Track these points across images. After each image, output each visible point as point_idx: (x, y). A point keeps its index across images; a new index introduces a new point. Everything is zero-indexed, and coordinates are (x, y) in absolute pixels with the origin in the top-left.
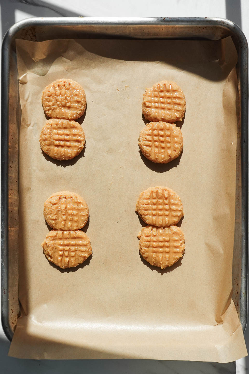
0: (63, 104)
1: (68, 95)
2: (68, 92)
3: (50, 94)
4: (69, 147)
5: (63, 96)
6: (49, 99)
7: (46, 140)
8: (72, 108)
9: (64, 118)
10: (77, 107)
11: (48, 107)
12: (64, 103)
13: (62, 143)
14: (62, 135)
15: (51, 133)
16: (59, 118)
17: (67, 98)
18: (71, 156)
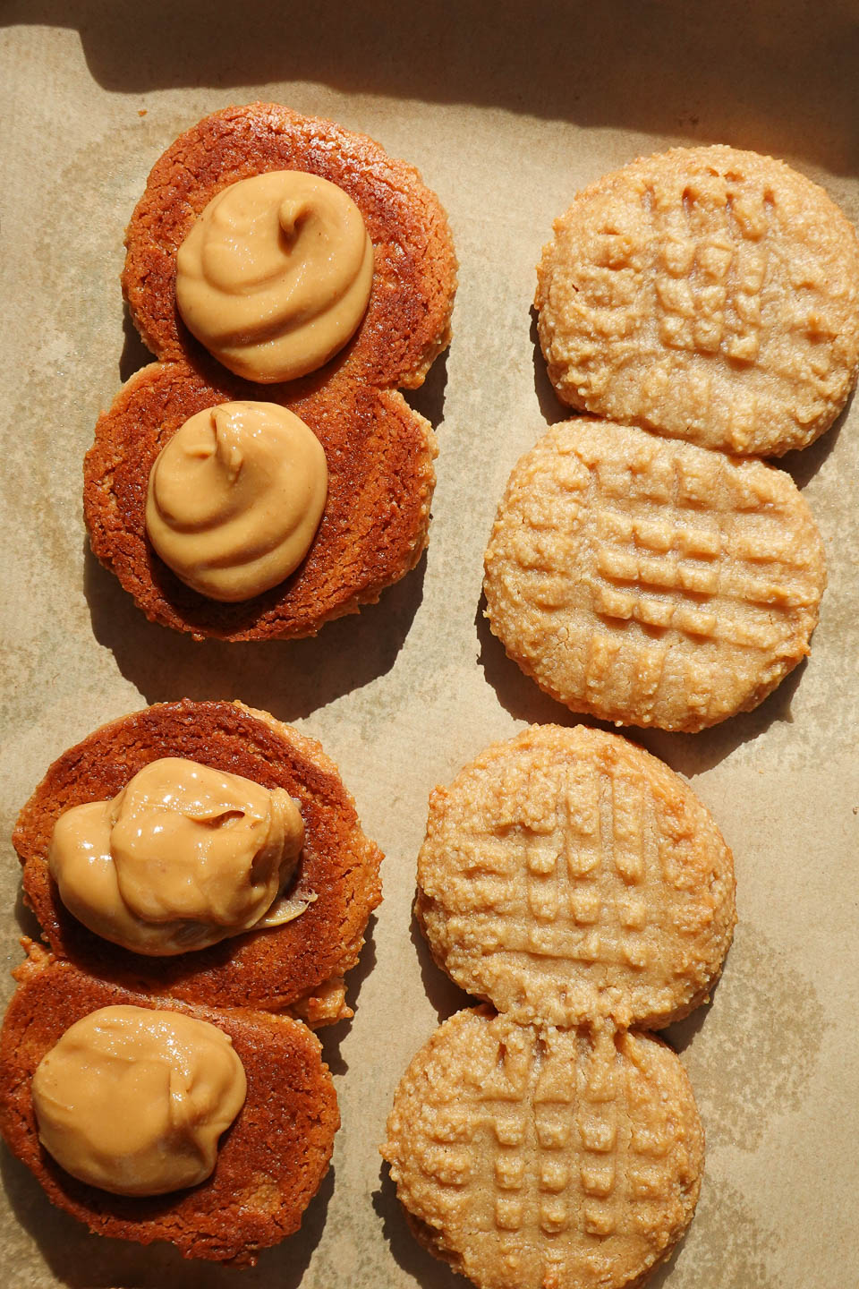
0: (704, 339)
1: (751, 282)
2: (751, 257)
3: (616, 254)
4: (699, 638)
5: (710, 278)
6: (611, 286)
7: (542, 567)
8: (763, 370)
9: (692, 437)
10: (803, 376)
11: (592, 340)
12: (710, 331)
13: (657, 608)
14: (660, 551)
15: (582, 524)
16: (653, 431)
17: (742, 298)
18: (703, 711)
